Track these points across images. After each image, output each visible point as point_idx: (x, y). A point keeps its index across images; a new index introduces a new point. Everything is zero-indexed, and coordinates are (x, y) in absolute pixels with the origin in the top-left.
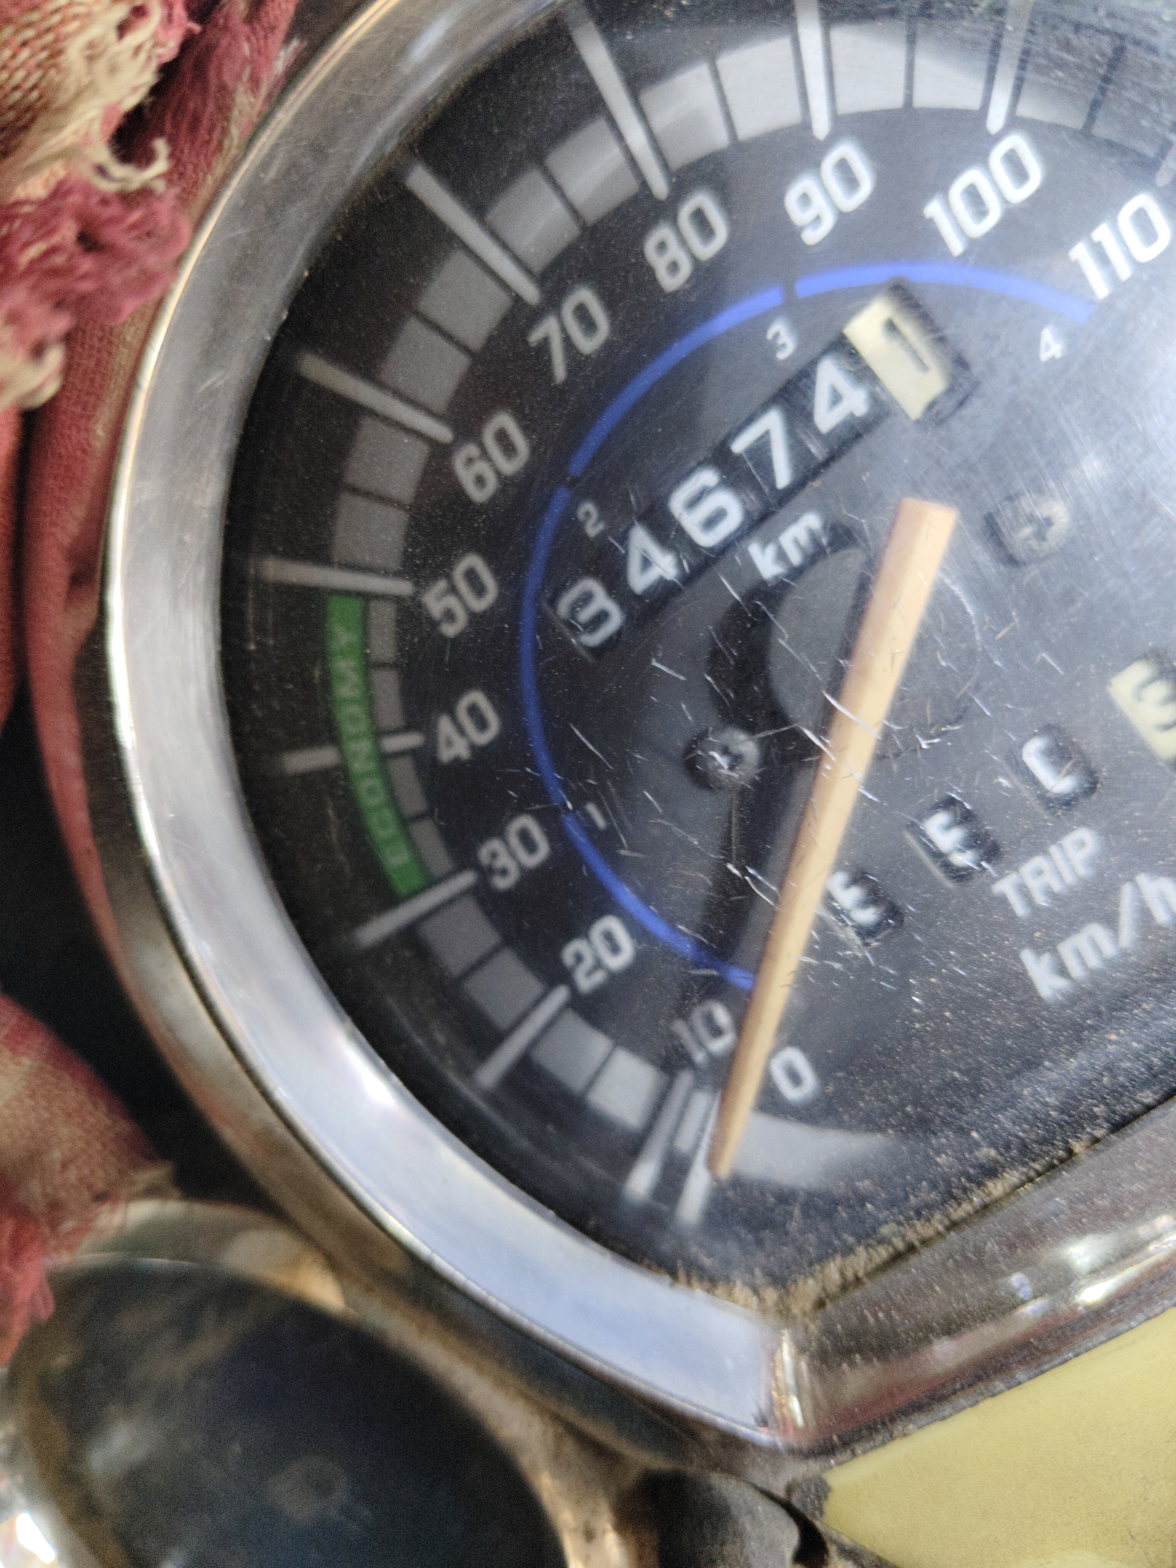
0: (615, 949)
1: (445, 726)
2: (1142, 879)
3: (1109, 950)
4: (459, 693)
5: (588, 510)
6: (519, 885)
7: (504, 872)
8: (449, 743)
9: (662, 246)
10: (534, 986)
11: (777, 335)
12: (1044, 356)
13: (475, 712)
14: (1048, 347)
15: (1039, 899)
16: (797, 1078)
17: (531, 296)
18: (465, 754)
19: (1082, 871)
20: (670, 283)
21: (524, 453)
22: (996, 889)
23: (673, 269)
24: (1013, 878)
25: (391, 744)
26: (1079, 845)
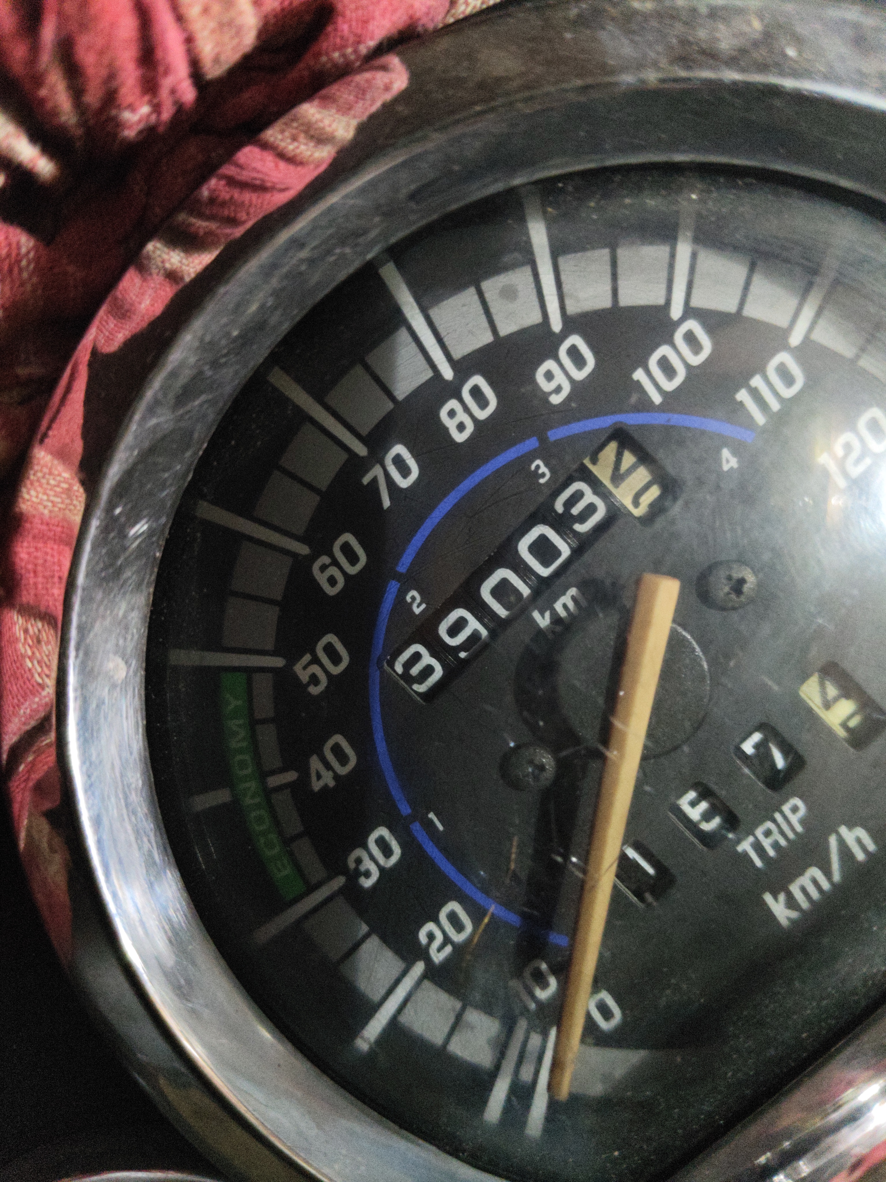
0: (459, 927)
1: (314, 763)
2: (843, 830)
3: (826, 886)
4: (324, 736)
5: (413, 596)
6: (379, 883)
7: (368, 874)
8: (319, 777)
9: (452, 413)
10: (397, 964)
11: (538, 467)
12: (726, 467)
13: (337, 750)
14: (728, 461)
15: (771, 853)
16: (606, 1013)
17: (361, 450)
18: (332, 783)
19: (799, 829)
20: (460, 438)
21: (363, 559)
22: (740, 848)
23: (461, 427)
24: (751, 839)
25: (274, 781)
26: (795, 810)
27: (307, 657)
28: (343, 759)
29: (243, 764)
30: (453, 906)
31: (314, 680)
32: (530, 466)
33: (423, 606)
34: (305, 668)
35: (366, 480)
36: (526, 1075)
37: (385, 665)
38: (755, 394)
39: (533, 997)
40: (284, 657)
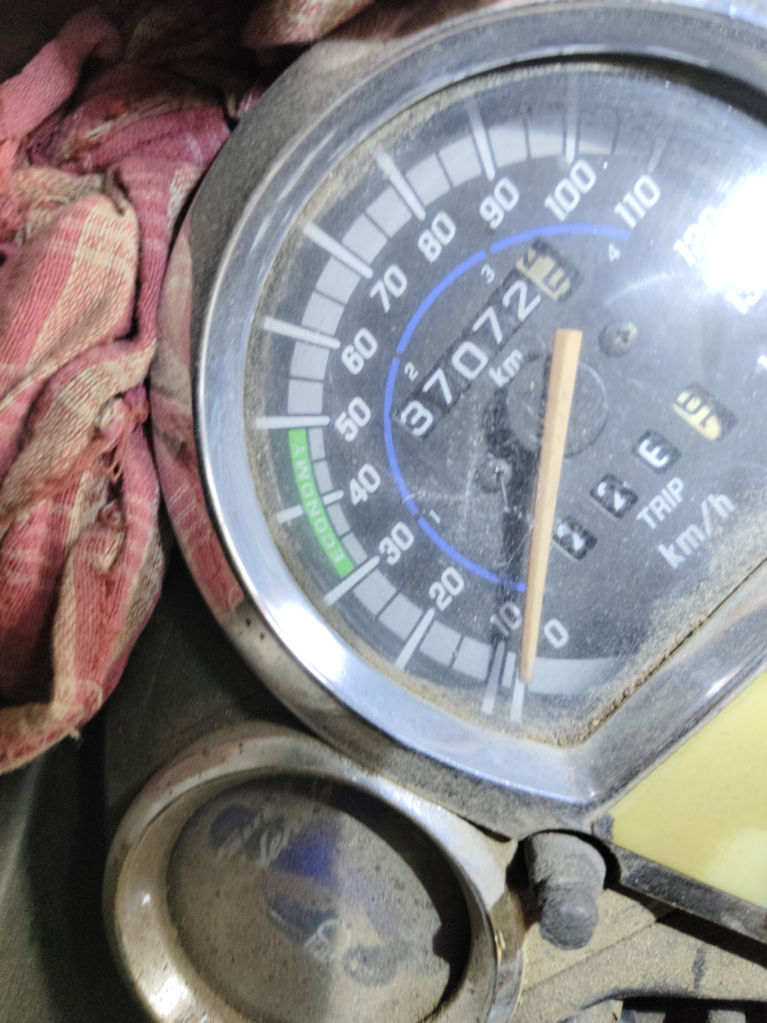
0: (455, 584)
1: (353, 485)
2: (711, 498)
3: (702, 537)
4: (358, 467)
5: (409, 367)
6: (401, 562)
7: (393, 555)
8: (357, 494)
9: (426, 241)
10: (417, 612)
11: (485, 273)
12: (612, 258)
13: (367, 476)
14: (613, 254)
15: (661, 517)
16: (558, 635)
17: (368, 273)
18: (365, 498)
19: (680, 499)
20: (432, 257)
21: (374, 345)
22: (639, 516)
23: (433, 250)
24: (646, 509)
25: (328, 499)
26: (676, 487)
27: (343, 415)
28: (372, 481)
29: (307, 490)
30: (450, 571)
31: (349, 430)
32: (480, 271)
33: (416, 374)
34: (343, 422)
35: (373, 293)
36: (507, 681)
37: (394, 415)
38: (628, 206)
39: (508, 629)
40: (330, 415)
